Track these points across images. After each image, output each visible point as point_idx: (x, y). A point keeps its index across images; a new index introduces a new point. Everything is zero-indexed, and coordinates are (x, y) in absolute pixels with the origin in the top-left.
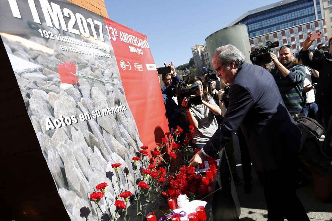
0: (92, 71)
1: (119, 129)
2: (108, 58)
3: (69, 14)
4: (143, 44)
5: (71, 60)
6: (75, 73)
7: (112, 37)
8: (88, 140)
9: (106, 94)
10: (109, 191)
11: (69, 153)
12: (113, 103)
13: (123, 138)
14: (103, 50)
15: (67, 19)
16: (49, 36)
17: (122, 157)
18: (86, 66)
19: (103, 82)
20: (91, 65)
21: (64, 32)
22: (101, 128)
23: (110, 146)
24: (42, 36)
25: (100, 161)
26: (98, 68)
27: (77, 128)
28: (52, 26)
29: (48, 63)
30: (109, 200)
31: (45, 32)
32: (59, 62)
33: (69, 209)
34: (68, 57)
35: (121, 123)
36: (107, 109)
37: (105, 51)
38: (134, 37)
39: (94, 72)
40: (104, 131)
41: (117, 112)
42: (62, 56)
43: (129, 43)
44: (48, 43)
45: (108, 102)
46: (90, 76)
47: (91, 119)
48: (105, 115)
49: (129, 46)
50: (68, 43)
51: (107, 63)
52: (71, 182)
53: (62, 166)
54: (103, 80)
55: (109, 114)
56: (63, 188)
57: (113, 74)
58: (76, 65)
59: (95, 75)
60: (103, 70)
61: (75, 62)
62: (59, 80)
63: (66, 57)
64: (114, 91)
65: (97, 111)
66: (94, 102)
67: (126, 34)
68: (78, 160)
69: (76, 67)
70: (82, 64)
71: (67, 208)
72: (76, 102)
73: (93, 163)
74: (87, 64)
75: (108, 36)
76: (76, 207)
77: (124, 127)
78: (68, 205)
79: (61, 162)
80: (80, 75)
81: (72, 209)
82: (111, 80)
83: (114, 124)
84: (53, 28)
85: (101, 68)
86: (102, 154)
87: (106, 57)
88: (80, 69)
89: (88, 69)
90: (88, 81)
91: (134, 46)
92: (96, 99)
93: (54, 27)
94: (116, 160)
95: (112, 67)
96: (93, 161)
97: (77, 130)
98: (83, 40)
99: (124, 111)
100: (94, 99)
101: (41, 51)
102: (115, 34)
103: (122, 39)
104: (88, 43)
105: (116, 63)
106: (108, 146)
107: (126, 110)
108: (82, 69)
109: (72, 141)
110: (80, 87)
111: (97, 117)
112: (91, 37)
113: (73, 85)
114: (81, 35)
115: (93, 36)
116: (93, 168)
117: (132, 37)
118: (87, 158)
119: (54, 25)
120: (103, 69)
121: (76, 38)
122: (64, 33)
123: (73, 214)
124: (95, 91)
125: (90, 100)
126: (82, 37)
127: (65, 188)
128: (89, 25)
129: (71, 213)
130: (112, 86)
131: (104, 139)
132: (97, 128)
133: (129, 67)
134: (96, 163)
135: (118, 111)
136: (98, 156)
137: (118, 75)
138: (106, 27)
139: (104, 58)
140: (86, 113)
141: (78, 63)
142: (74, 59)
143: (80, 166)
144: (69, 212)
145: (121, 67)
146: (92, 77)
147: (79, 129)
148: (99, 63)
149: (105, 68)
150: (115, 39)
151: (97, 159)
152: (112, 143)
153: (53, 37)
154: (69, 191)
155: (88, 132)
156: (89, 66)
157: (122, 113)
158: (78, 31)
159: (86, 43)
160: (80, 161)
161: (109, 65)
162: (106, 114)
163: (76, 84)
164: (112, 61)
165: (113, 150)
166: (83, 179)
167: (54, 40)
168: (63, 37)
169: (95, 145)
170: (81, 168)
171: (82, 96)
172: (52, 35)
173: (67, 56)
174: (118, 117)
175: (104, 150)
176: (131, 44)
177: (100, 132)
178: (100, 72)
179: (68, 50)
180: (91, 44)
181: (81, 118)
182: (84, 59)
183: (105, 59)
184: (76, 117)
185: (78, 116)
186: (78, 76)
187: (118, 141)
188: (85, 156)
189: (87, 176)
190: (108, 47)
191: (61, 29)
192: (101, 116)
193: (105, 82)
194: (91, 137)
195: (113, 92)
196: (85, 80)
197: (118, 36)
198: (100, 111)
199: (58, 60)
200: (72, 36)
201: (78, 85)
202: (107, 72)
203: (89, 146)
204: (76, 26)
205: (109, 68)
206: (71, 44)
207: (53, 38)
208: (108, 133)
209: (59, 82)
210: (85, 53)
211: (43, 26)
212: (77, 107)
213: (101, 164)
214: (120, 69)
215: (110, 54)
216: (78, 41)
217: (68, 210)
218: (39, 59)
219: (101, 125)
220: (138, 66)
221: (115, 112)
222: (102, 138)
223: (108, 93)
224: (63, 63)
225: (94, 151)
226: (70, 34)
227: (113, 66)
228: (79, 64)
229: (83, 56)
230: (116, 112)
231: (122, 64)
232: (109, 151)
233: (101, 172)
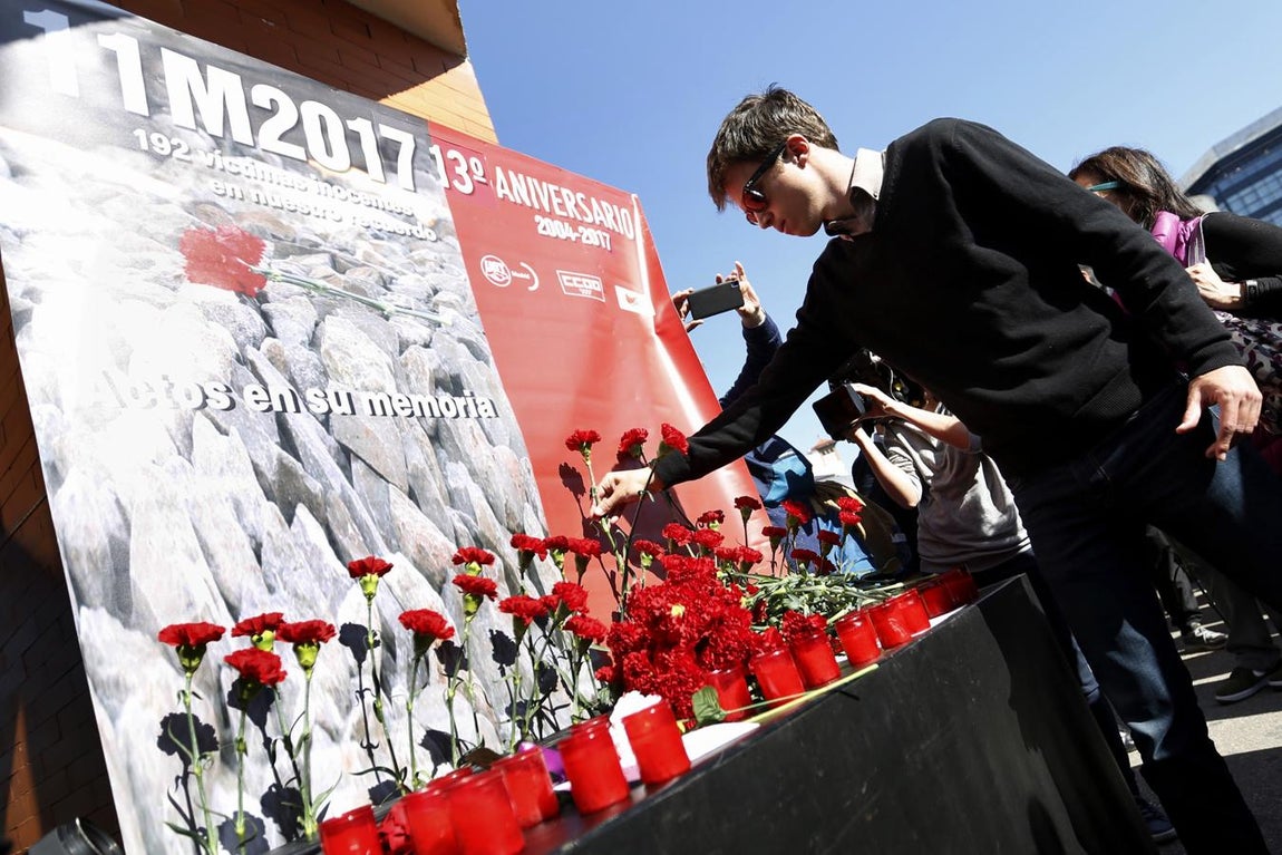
0: (334, 267)
1: (445, 477)
2: (421, 239)
3: (272, 100)
4: (615, 218)
5: (245, 224)
6: (256, 262)
7: (456, 184)
8: (271, 476)
9: (394, 347)
10: (330, 691)
12: (426, 383)
13: (454, 511)
14: (400, 213)
15: (258, 115)
16: (172, 150)
17: (430, 578)
18: (311, 249)
19: (383, 310)
20: (337, 252)
21: (239, 146)
22: (346, 455)
23: (380, 525)
24: (145, 146)
25: (314, 565)
26: (364, 265)
27: (224, 425)
28: (194, 127)
29: (145, 220)
30: (317, 728)
31: (160, 140)
32: (193, 223)
33: (108, 698)
34: (239, 216)
35: (458, 455)
36: (390, 398)
37: (410, 218)
38: (565, 192)
39: (344, 273)
40: (356, 466)
41: (443, 416)
42: (209, 208)
43: (537, 206)
44: (163, 167)
45: (395, 376)
46: (321, 283)
47: (298, 411)
48: (374, 414)
49: (538, 218)
50: (248, 177)
51: (413, 254)
52: (149, 599)
53: (117, 534)
54: (381, 302)
55: (395, 414)
56: (103, 612)
57: (436, 292)
58: (266, 242)
59: (346, 282)
60: (388, 273)
61: (263, 232)
62: (181, 271)
63: (230, 214)
64: (436, 345)
65: (337, 394)
66: (327, 361)
67: (529, 179)
68: (204, 534)
69: (264, 245)
70: (294, 241)
71: (100, 691)
72: (242, 346)
73: (277, 563)
74: (317, 245)
75: (438, 176)
76: (146, 704)
77: (473, 473)
78: (108, 683)
79: (119, 520)
80: (275, 271)
81: (122, 702)
82: (424, 307)
84: (196, 131)
85: (382, 264)
86: (333, 542)
87: (412, 235)
89: (317, 260)
90: (308, 294)
91: (564, 219)
92: (336, 355)
93: (200, 130)
94: (399, 582)
95: (438, 269)
96: (277, 555)
97: (221, 433)
98: (313, 176)
99: (484, 420)
100: (327, 352)
101: (129, 188)
102: (469, 171)
103: (507, 191)
104: (336, 188)
105: (461, 259)
106: (370, 523)
107: (493, 414)
108: (291, 257)
109: (190, 461)
110: (264, 306)
111: (330, 411)
112: (355, 171)
113: (239, 294)
114: (311, 162)
115: (365, 169)
116: (273, 582)
117: (558, 194)
118: (253, 537)
119: (200, 125)
120: (391, 269)
121: (285, 169)
122: (238, 149)
123: (121, 723)
124: (337, 330)
125: (305, 352)
126: (315, 168)
127: (112, 613)
128: (353, 139)
129: (113, 718)
130: (429, 326)
131: (353, 495)
132: (324, 449)
133: (531, 282)
134: (292, 568)
135: (449, 415)
136: (308, 543)
137: (464, 298)
138: (435, 150)
139: (403, 239)
140: (279, 386)
141: (274, 236)
142: (260, 224)
143: (209, 557)
144: (106, 707)
145: (487, 275)
146: (329, 286)
147: (233, 430)
148: (375, 251)
149: (398, 268)
150: (467, 188)
151: (302, 553)
152: (392, 518)
153: (189, 153)
154: (127, 631)
155: (277, 450)
156: (324, 252)
157: (472, 422)
158: (302, 150)
159: (328, 186)
160: (214, 541)
161: (422, 262)
162: (379, 410)
163: (254, 296)
164: (440, 252)
165: (394, 542)
166: (213, 607)
167: (190, 162)
168: (227, 159)
169: (300, 501)
170: (209, 565)
171: (272, 333)
172: (184, 149)
173: (233, 211)
174: (444, 434)
175: (345, 531)
176: (547, 209)
177: (338, 464)
178: (376, 276)
179: (239, 195)
180: (350, 191)
181: (249, 398)
182: (303, 230)
183: (408, 243)
184: (229, 390)
185: (240, 390)
186: (267, 273)
187: (428, 516)
188: (244, 527)
189: (232, 600)
190: (432, 206)
191: (228, 136)
192: (354, 413)
193: (389, 308)
194: (285, 470)
195: (427, 346)
196: (297, 289)
197: (484, 180)
198: (349, 395)
199: (191, 217)
200: (269, 160)
201: (263, 298)
202: (410, 285)
203: (268, 499)
204: (295, 134)
205: (419, 269)
206: (259, 182)
207: (187, 158)
208: (382, 477)
209: (178, 277)
210: (313, 213)
211: (156, 122)
212: (242, 360)
213: (319, 578)
214: (479, 282)
215: (432, 228)
216: (293, 176)
217: (101, 701)
219: (344, 442)
220: (578, 282)
221: (427, 413)
222: (342, 487)
223: (403, 346)
224: (210, 227)
225: (290, 522)
226: (261, 153)
227: (442, 267)
228: (280, 239)
229: (303, 222)
230: (437, 414)
231: (494, 268)
232: (373, 541)
233: (311, 608)
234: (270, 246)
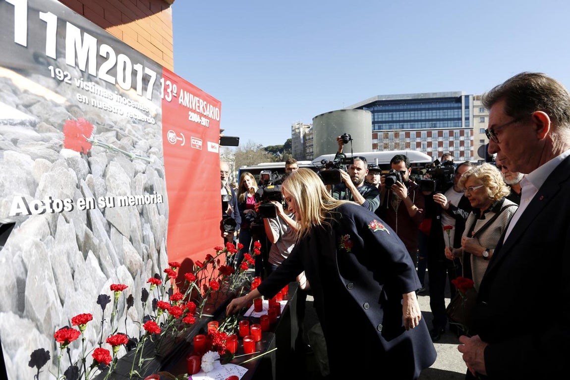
0: (117, 138)
1: (143, 230)
2: (150, 123)
3: (108, 53)
4: (213, 113)
5: (88, 117)
6: (89, 137)
7: (166, 96)
8: (82, 239)
9: (132, 175)
10: (95, 327)
11: (43, 256)
12: (141, 189)
13: (144, 245)
14: (144, 111)
15: (101, 59)
16: (64, 78)
17: (132, 274)
18: (109, 129)
19: (131, 157)
20: (118, 130)
21: (90, 76)
22: (109, 224)
23: (118, 254)
24: (53, 75)
25: (93, 276)
26: (128, 136)
27: (68, 218)
28: (74, 66)
29: (50, 115)
30: (89, 342)
31: (59, 72)
32: (69, 117)
33: (10, 350)
34: (86, 113)
35: (148, 221)
36: (128, 197)
37: (147, 113)
38: (201, 101)
39: (120, 140)
40: (113, 230)
41: (145, 204)
42: (76, 109)
43: (191, 108)
44: (60, 87)
45: (131, 187)
46: (111, 145)
47: (94, 208)
48: (121, 206)
49: (190, 113)
50: (92, 92)
51: (146, 130)
52: (32, 304)
53: (21, 276)
54: (131, 154)
55: (129, 205)
56: (11, 313)
57: (151, 148)
58: (94, 126)
59: (120, 144)
60: (135, 139)
61: (93, 121)
62: (62, 143)
63: (82, 112)
64: (147, 172)
65: (109, 198)
66: (107, 184)
67: (191, 95)
68: (55, 270)
69: (93, 128)
70: (104, 125)
71: (7, 348)
72: (79, 179)
73: (79, 278)
74: (112, 127)
75: (161, 93)
76: (27, 349)
77: (152, 228)
78: (11, 344)
79: (22, 269)
80: (96, 141)
81: (16, 350)
82: (145, 155)
83: (136, 221)
84: (75, 68)
85: (134, 135)
86: (101, 264)
87: (147, 122)
88: (99, 132)
89: (111, 135)
90: (106, 152)
91: (198, 113)
92: (112, 180)
93: (77, 68)
94: (122, 277)
95: (153, 137)
96: (80, 274)
97: (67, 222)
98: (116, 92)
99: (158, 204)
100: (108, 179)
101: (43, 97)
102: (172, 92)
103: (182, 100)
104: (124, 98)
105: (161, 132)
106: (115, 254)
107: (162, 202)
108: (102, 133)
109: (54, 238)
110: (90, 159)
111: (106, 206)
112: (132, 90)
113: (81, 153)
114: (117, 85)
115: (135, 89)
116: (77, 286)
117: (199, 101)
118: (72, 268)
119: (76, 64)
120: (137, 137)
121: (106, 88)
122: (90, 78)
123: (15, 359)
124: (113, 169)
125: (101, 179)
126: (117, 88)
127: (15, 313)
128: (134, 73)
129: (12, 358)
130: (146, 164)
131: (110, 242)
132: (101, 224)
133: (182, 142)
134: (85, 278)
135: (147, 203)
136: (91, 267)
137: (160, 150)
138: (162, 80)
139: (143, 123)
140: (90, 198)
141: (97, 123)
142: (93, 117)
143: (56, 280)
144: (9, 355)
145: (168, 139)
146: (114, 147)
147: (71, 220)
148: (133, 129)
149: (139, 137)
150: (169, 99)
151: (89, 272)
152: (123, 250)
153: (70, 80)
154: (21, 320)
155: (85, 227)
156: (114, 130)
157: (154, 205)
158: (114, 79)
159: (121, 97)
160: (59, 272)
161: (148, 134)
162: (123, 204)
163: (86, 153)
164: (155, 129)
165: (122, 260)
166: (55, 302)
167: (70, 84)
168: (85, 83)
169: (90, 249)
170: (56, 283)
171: (90, 173)
172: (69, 77)
173: (84, 110)
174: (145, 211)
175: (106, 258)
176: (194, 109)
177: (106, 230)
178: (131, 141)
179: (87, 102)
180: (128, 100)
181: (79, 204)
182: (108, 119)
183: (145, 125)
184: (72, 202)
185: (76, 201)
186: (93, 142)
187: (135, 247)
188: (70, 264)
189: (63, 298)
190: (155, 108)
191: (87, 70)
192: (114, 206)
193: (133, 156)
194: (87, 236)
195: (144, 173)
196: (102, 149)
197: (176, 95)
198: (114, 198)
199: (69, 113)
200: (100, 83)
201: (89, 155)
202: (142, 143)
203: (79, 250)
204: (112, 72)
205: (147, 137)
206: (95, 95)
207: (70, 82)
208: (121, 233)
209: (61, 146)
210: (113, 111)
211: (59, 62)
212: (78, 186)
213: (94, 280)
214: (166, 143)
215: (154, 118)
216: (109, 92)
217: (7, 352)
218: (36, 108)
219: (109, 220)
220: (197, 142)
221: (140, 203)
222: (106, 240)
223: (136, 173)
224: (75, 119)
225: (85, 259)
226: (98, 80)
227: (154, 136)
228: (99, 124)
229: (109, 115)
230: (143, 203)
231: (171, 136)
232: (115, 261)
233: (90, 294)
234: (95, 127)
